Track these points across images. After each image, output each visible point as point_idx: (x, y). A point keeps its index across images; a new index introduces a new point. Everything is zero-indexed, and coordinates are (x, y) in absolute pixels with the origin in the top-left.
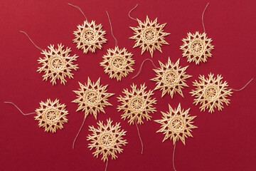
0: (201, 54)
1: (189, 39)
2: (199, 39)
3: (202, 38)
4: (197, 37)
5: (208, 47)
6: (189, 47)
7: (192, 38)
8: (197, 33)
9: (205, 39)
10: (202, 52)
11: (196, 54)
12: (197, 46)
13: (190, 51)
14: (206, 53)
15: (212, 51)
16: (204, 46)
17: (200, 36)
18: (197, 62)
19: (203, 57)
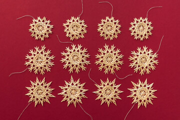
0: (144, 33)
1: (135, 23)
2: (143, 22)
3: (145, 22)
4: (141, 21)
5: (149, 28)
6: (136, 28)
7: (137, 22)
8: (141, 18)
9: (147, 23)
10: (145, 32)
11: (141, 34)
12: (141, 28)
13: (136, 31)
14: (148, 32)
15: (152, 31)
16: (146, 27)
17: (143, 21)
18: (142, 39)
19: (145, 35)
